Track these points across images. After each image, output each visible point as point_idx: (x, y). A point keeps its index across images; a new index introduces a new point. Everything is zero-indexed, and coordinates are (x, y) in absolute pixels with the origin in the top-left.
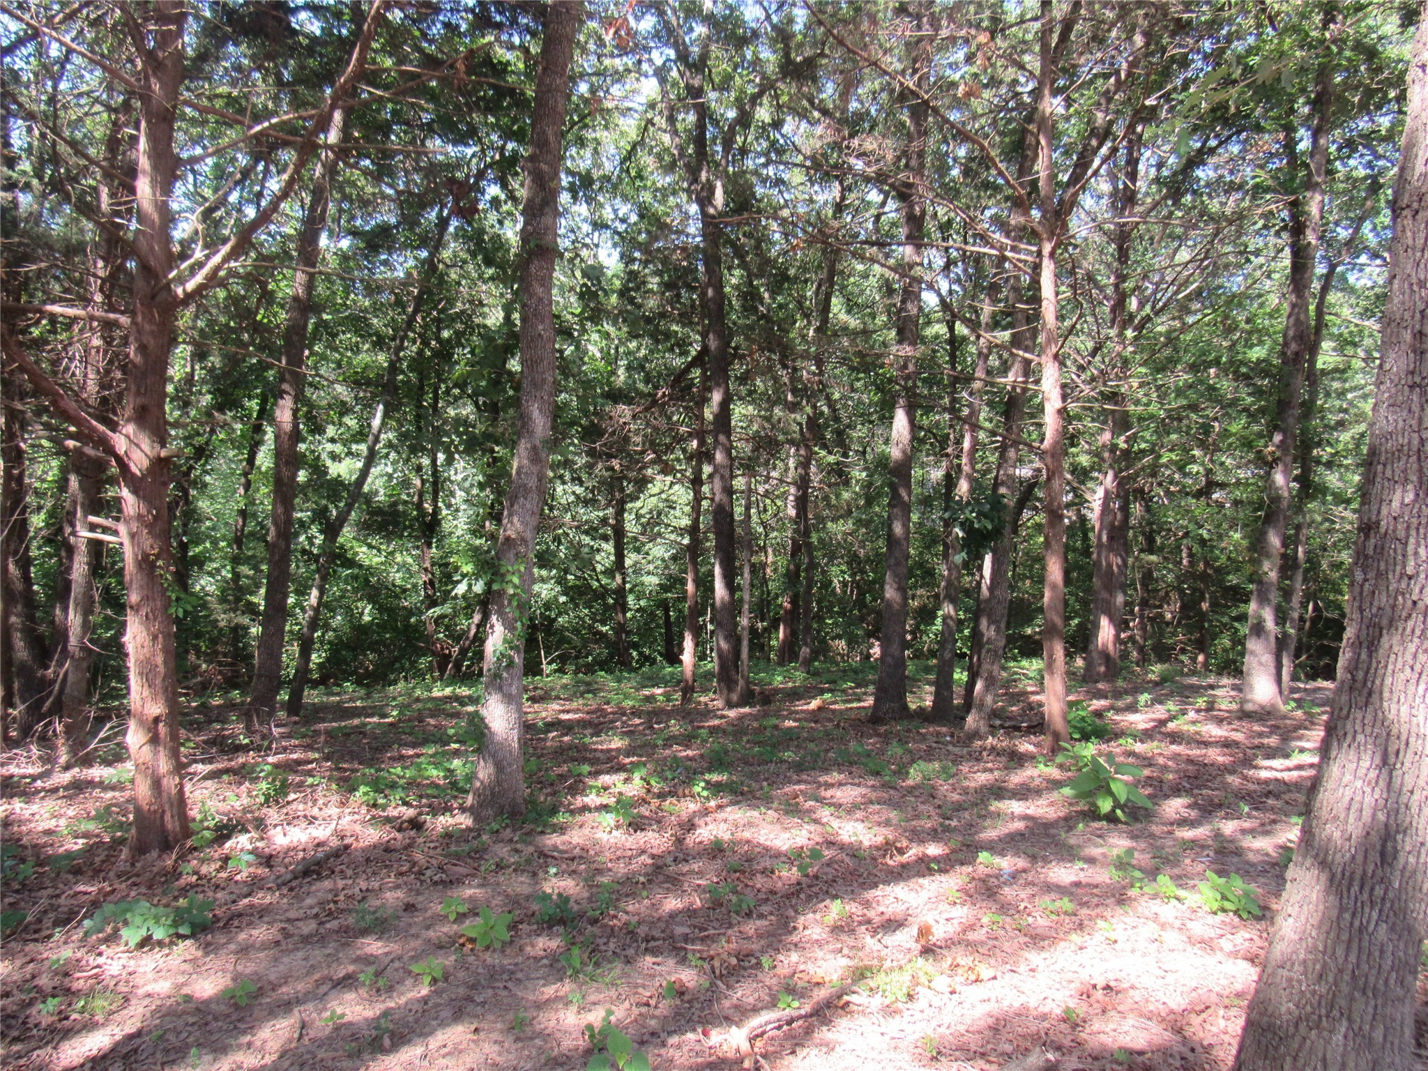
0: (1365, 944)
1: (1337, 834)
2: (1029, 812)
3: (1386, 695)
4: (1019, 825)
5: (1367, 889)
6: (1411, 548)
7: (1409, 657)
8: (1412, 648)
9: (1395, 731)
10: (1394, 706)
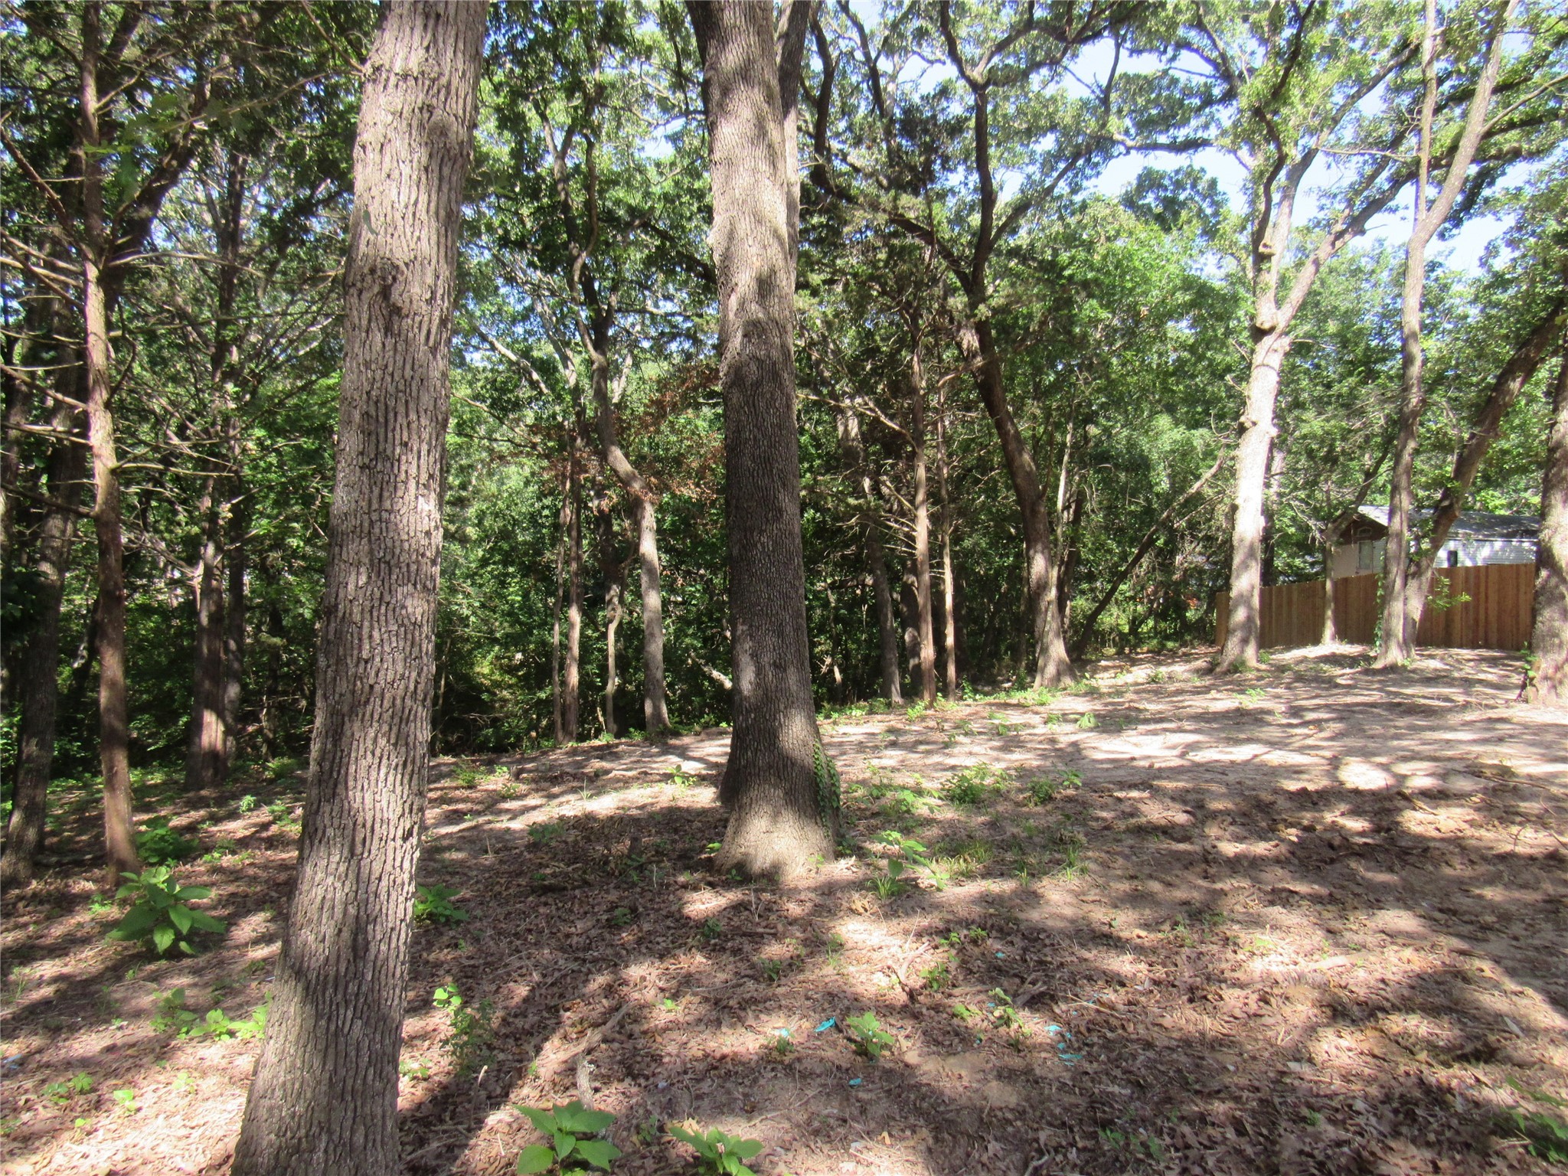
0: (341, 1047)
1: (311, 938)
2: (66, 970)
3: (351, 783)
4: (47, 991)
5: (341, 989)
6: (365, 631)
7: (369, 743)
8: (372, 733)
9: (360, 820)
10: (359, 794)
